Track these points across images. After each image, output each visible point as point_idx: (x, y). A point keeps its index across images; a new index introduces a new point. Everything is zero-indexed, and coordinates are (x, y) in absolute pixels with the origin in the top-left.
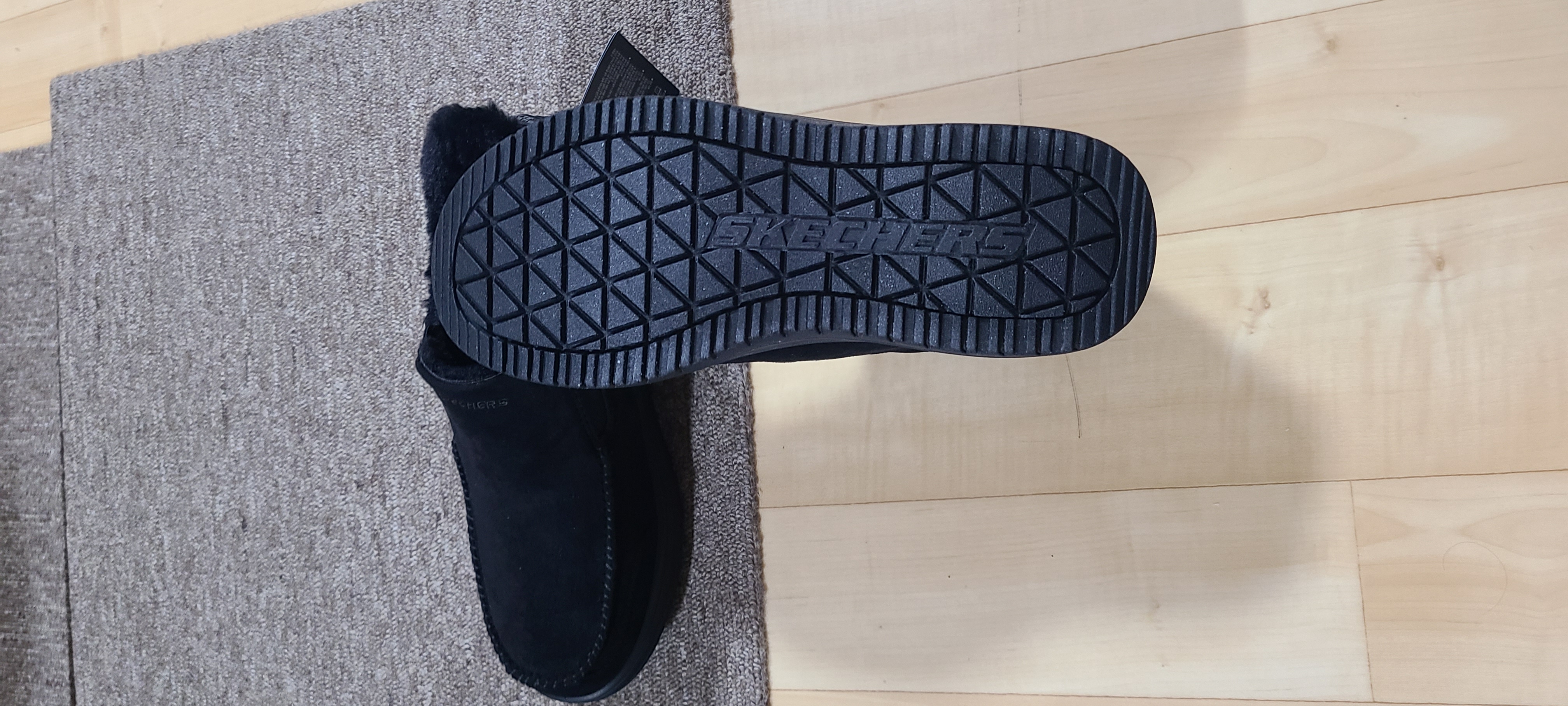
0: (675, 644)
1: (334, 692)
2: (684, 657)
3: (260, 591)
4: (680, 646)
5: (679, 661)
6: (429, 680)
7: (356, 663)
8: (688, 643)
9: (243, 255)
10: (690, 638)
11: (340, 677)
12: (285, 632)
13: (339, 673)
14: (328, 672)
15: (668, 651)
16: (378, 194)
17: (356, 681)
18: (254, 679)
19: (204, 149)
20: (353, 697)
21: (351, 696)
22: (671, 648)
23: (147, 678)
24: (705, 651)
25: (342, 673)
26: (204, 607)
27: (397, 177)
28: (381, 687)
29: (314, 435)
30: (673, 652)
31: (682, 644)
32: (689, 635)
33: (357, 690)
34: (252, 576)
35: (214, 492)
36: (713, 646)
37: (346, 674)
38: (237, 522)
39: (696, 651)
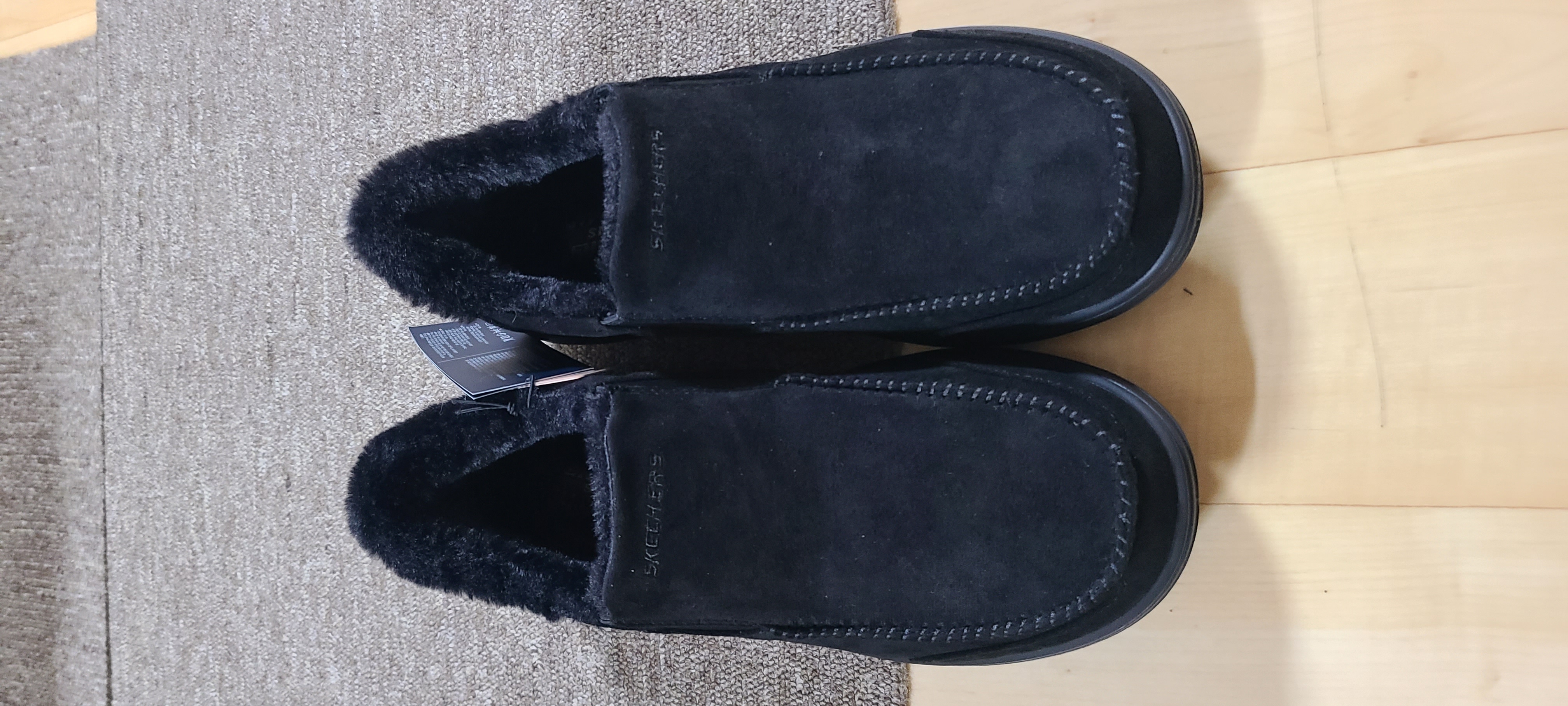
0: (789, 668)
1: (382, 688)
2: (800, 687)
3: (303, 562)
4: (795, 672)
5: (793, 691)
6: (488, 684)
7: (406, 656)
8: (806, 669)
9: (293, 165)
10: (808, 663)
11: (388, 671)
12: (329, 612)
13: (388, 666)
14: (375, 664)
15: (779, 677)
16: (445, 90)
17: (406, 678)
18: (295, 665)
19: (254, 39)
20: (403, 696)
21: (400, 695)
22: (783, 673)
23: (184, 652)
24: (827, 681)
25: (391, 667)
26: (244, 576)
27: (466, 67)
28: (434, 688)
29: (366, 382)
30: (786, 679)
31: (798, 669)
32: (808, 659)
33: (407, 688)
34: (295, 544)
35: (258, 442)
36: (838, 675)
37: (395, 668)
38: (280, 480)
39: (815, 680)
